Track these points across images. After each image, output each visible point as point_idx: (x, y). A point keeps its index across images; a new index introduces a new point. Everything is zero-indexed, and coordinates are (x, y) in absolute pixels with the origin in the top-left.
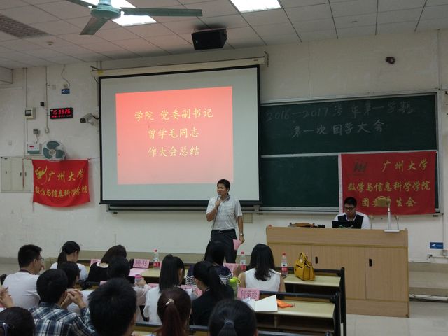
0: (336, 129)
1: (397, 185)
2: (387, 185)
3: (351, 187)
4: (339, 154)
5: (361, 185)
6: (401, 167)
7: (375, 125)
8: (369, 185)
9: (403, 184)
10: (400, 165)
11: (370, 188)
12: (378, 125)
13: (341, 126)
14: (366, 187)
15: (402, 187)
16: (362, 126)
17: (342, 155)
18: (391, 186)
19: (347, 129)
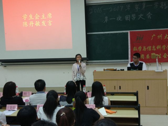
0: (127, 18)
1: (158, 47)
2: (154, 47)
3: (135, 49)
4: (129, 32)
5: (140, 48)
6: (161, 37)
7: (147, 15)
8: (144, 47)
9: (162, 46)
10: (160, 36)
11: (145, 49)
12: (149, 15)
13: (130, 16)
14: (142, 49)
15: (161, 48)
16: (141, 16)
17: (130, 32)
18: (156, 48)
19: (133, 17)
